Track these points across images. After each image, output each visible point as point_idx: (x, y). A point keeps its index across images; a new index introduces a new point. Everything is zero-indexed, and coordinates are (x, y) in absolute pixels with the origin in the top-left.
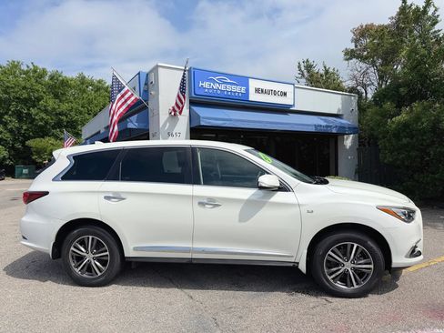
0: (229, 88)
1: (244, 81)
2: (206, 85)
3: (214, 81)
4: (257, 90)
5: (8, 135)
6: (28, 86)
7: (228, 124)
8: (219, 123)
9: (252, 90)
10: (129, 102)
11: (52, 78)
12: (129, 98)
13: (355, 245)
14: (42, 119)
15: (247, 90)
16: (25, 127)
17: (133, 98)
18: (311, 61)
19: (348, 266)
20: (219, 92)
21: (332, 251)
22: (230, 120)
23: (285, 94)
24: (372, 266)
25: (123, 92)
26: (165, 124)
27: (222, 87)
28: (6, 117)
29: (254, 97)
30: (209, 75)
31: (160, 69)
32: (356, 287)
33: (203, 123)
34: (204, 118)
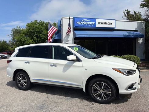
0: (88, 23)
1: (94, 20)
2: (79, 23)
3: (82, 21)
4: (99, 23)
5: (34, 42)
6: (39, 27)
7: (86, 36)
8: (83, 36)
9: (97, 23)
10: (54, 31)
11: (46, 24)
12: (54, 29)
13: (104, 83)
14: (43, 37)
15: (95, 23)
16: (39, 40)
17: (55, 29)
18: (129, 10)
19: (101, 91)
20: (84, 25)
21: (95, 85)
22: (88, 35)
23: (111, 24)
24: (111, 92)
25: (52, 27)
26: (65, 37)
27: (85, 23)
28: (33, 37)
29: (98, 26)
30: (80, 19)
31: (63, 19)
32: (104, 100)
33: (77, 37)
34: (77, 35)
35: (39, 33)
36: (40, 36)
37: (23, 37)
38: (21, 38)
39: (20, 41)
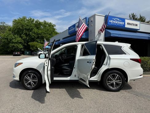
0: (119, 23)
2: (111, 21)
4: (128, 24)
5: (23, 41)
7: (120, 36)
8: (117, 35)
9: (126, 24)
11: (36, 22)
15: (125, 23)
20: (115, 24)
23: (137, 25)
27: (117, 22)
28: (22, 35)
29: (127, 26)
30: (112, 18)
31: (96, 16)
33: (112, 36)
34: (112, 33)
35: (28, 31)
36: (29, 34)
37: (10, 34)
38: (8, 36)
39: (6, 38)
